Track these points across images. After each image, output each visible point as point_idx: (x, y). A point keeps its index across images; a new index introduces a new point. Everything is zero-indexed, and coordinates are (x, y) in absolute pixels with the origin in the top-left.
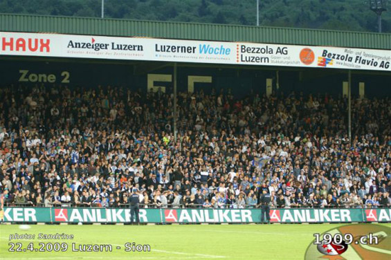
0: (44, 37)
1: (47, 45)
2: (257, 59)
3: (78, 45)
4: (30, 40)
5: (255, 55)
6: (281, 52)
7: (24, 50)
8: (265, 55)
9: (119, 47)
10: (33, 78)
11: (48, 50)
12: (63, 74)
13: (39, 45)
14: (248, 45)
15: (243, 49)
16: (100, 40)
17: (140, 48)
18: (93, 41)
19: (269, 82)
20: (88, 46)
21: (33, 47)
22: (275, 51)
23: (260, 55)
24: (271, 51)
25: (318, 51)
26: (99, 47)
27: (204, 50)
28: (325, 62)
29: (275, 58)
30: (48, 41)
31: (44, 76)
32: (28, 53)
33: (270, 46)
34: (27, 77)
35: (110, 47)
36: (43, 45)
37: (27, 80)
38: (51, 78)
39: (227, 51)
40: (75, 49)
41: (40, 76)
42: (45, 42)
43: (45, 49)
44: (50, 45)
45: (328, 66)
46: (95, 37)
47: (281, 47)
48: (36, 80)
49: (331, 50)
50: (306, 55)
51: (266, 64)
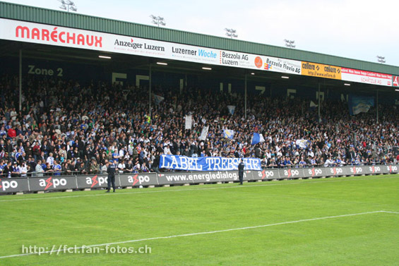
0: (99, 35)
1: (100, 42)
2: (232, 62)
3: (122, 44)
4: (88, 36)
5: (230, 59)
6: (245, 58)
7: (83, 44)
8: (236, 60)
9: (149, 48)
10: (38, 71)
11: (101, 46)
12: (58, 70)
13: (95, 41)
14: (226, 52)
15: (224, 55)
16: (137, 41)
17: (163, 49)
18: (132, 41)
19: (182, 81)
20: (128, 44)
21: (90, 42)
22: (241, 57)
23: (233, 60)
24: (239, 58)
25: (264, 59)
26: (136, 46)
27: (202, 53)
28: (268, 67)
29: (241, 62)
30: (101, 38)
31: (46, 70)
32: (86, 47)
33: (239, 54)
34: (34, 70)
35: (143, 47)
36: (97, 41)
37: (33, 73)
38: (51, 72)
39: (215, 56)
40: (119, 46)
41: (43, 70)
42: (98, 39)
43: (98, 44)
44: (102, 42)
45: (270, 70)
46: (134, 38)
47: (245, 54)
48: (40, 73)
49: (271, 59)
50: (258, 61)
51: (237, 66)
